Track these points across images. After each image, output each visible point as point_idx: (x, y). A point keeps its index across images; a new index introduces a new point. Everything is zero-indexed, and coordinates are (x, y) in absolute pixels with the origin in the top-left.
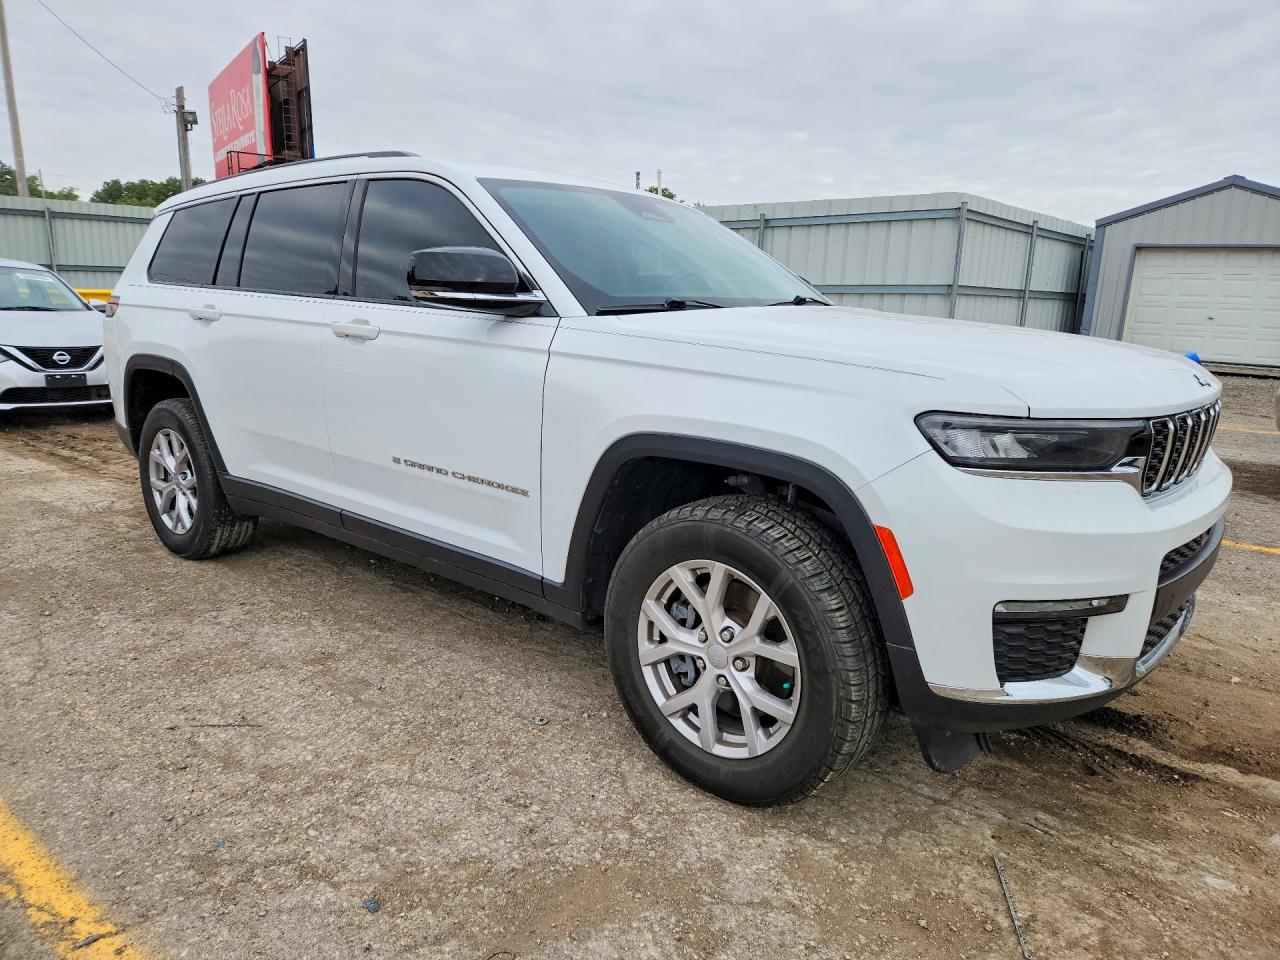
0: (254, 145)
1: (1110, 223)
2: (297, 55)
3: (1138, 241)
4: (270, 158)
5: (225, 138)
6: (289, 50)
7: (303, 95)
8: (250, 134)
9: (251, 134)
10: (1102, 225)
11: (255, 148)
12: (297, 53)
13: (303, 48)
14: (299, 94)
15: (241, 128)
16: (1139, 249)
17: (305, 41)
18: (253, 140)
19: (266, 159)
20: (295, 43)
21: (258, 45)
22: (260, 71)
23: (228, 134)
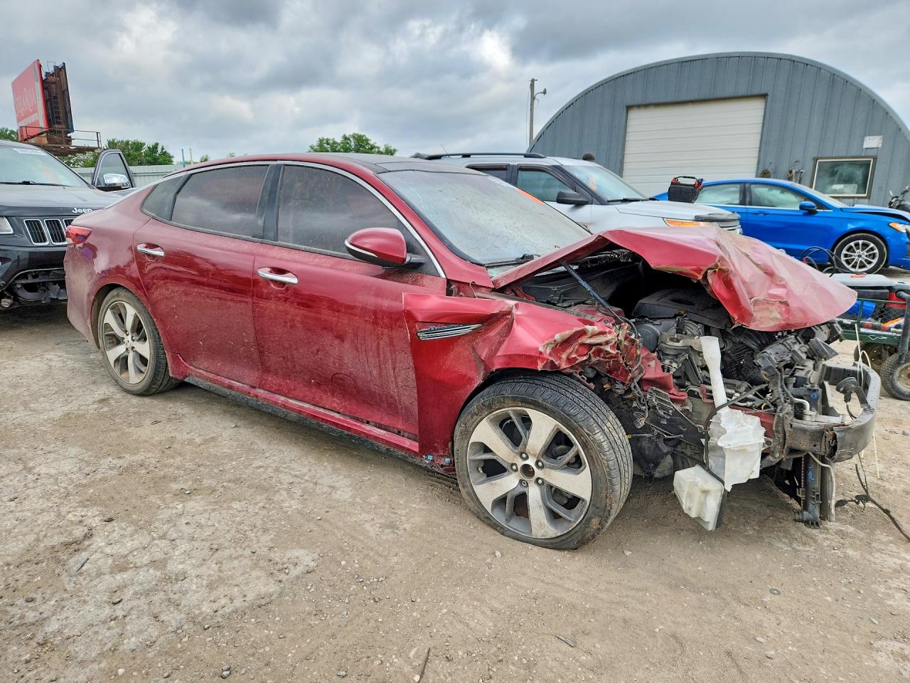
0: (37, 122)
2: (60, 71)
4: (46, 129)
5: (22, 115)
6: (56, 68)
7: (65, 93)
9: (36, 115)
11: (39, 124)
12: (60, 69)
13: (64, 67)
14: (63, 92)
15: (31, 110)
17: (64, 63)
18: (38, 119)
19: (44, 130)
20: (59, 64)
21: (36, 66)
22: (38, 81)
23: (24, 112)
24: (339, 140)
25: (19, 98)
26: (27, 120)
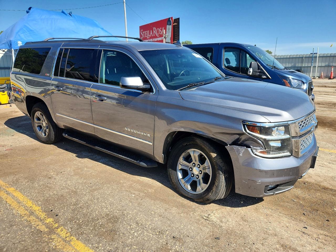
15: (158, 36)
21: (170, 19)
22: (171, 25)
23: (150, 37)
25: (146, 32)
26: (153, 40)
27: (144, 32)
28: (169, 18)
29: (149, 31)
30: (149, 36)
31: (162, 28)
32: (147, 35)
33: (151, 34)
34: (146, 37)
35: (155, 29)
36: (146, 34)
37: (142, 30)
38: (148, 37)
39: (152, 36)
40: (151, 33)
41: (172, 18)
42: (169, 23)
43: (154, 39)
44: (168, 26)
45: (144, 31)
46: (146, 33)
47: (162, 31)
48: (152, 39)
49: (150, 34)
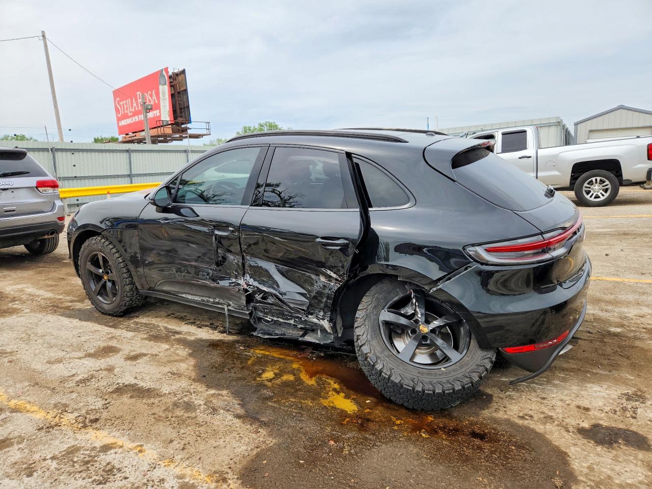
0: (160, 116)
1: (579, 124)
3: (590, 129)
4: (173, 122)
5: (130, 114)
8: (155, 112)
10: (576, 124)
11: (160, 118)
12: (179, 74)
13: (183, 72)
16: (590, 131)
18: (158, 114)
19: (169, 123)
20: (181, 69)
21: (164, 72)
22: (165, 84)
23: (133, 112)
24: (257, 127)
25: (125, 102)
26: (138, 118)
27: (121, 103)
28: (162, 71)
29: (129, 100)
30: (131, 110)
31: (152, 93)
32: (127, 109)
33: (135, 107)
34: (126, 112)
35: (139, 94)
36: (125, 106)
37: (118, 99)
38: (130, 113)
39: (137, 109)
40: (135, 105)
41: (166, 69)
42: (162, 82)
43: (140, 116)
44: (161, 87)
45: (121, 101)
46: (126, 104)
47: (152, 98)
48: (137, 116)
49: (132, 107)
